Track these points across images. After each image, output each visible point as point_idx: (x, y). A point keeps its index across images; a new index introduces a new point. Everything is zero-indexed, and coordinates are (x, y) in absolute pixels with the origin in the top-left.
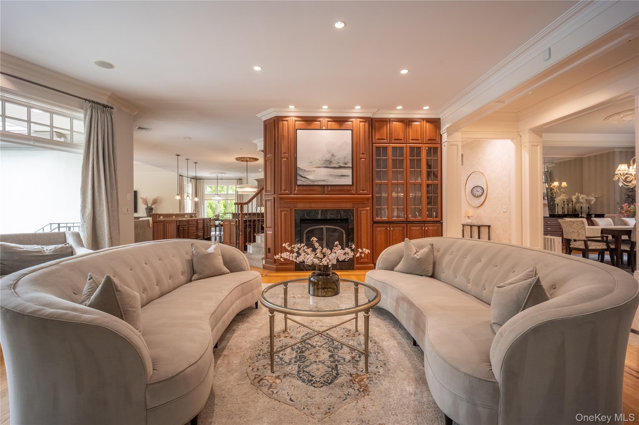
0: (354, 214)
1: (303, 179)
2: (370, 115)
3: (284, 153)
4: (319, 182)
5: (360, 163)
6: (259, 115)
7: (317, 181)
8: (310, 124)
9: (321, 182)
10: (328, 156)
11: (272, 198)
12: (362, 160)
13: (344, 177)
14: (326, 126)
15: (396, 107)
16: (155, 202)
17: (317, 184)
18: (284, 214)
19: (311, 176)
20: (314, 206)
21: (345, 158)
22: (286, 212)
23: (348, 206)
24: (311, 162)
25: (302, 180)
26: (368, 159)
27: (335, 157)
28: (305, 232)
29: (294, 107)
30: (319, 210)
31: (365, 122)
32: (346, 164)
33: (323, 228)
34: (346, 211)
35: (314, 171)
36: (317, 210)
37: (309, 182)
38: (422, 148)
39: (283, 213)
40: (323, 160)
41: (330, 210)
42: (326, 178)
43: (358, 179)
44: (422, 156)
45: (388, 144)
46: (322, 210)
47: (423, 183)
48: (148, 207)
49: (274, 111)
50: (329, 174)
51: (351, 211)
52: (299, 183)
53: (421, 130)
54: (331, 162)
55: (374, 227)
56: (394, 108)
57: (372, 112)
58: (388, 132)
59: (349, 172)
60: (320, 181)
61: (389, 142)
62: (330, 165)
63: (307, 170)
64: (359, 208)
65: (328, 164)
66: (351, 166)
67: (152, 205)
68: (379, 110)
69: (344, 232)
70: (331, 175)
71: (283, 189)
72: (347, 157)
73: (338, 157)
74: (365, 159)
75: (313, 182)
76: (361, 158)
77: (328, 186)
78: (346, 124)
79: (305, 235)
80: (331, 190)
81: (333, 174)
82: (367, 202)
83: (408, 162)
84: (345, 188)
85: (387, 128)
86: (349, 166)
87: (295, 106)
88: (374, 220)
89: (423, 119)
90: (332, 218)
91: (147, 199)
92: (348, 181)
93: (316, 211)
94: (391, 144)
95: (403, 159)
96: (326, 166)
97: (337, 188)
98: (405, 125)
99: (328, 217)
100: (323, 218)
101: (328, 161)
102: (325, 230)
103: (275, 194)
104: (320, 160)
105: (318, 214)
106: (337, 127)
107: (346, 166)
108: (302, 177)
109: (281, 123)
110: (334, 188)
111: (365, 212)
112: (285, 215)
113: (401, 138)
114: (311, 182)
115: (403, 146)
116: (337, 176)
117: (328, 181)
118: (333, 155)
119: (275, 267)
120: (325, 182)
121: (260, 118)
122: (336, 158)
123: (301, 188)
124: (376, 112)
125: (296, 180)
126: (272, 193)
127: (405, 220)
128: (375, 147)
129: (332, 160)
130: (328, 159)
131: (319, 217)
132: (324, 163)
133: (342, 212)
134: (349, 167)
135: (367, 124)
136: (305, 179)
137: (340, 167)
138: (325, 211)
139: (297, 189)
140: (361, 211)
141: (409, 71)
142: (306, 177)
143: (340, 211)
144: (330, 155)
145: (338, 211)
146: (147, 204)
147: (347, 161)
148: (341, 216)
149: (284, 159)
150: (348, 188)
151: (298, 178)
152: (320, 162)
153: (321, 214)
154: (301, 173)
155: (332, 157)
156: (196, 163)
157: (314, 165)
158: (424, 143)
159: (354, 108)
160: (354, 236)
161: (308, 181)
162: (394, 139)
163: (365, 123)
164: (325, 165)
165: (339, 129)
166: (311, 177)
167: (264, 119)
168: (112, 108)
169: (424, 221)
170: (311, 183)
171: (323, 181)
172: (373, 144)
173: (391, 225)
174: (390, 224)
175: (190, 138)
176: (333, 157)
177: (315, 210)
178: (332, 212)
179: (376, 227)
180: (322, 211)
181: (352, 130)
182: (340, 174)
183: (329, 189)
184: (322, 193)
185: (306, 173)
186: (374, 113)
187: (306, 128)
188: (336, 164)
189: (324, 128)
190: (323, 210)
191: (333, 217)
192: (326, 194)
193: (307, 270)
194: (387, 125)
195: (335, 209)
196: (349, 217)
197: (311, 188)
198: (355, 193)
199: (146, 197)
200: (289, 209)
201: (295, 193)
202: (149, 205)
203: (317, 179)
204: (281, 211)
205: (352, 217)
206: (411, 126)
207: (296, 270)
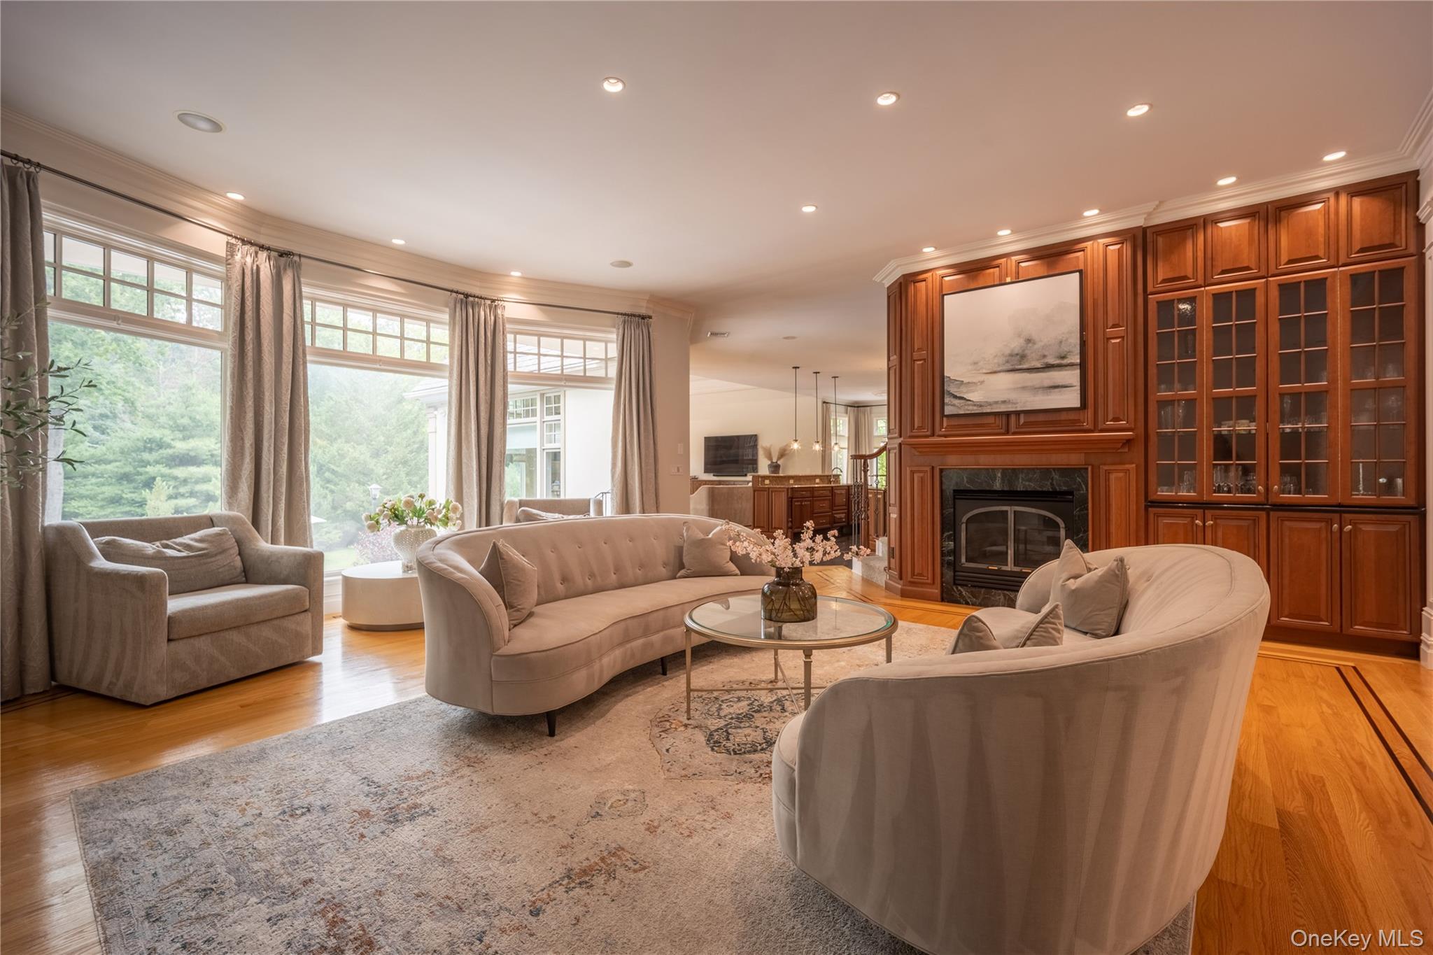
0: (1087, 481)
1: (956, 402)
2: (1139, 222)
3: (919, 349)
4: (995, 406)
5: (1106, 350)
6: (877, 279)
7: (990, 404)
8: (974, 278)
9: (998, 406)
10: (1016, 345)
11: (897, 446)
12: (1113, 341)
13: (1056, 390)
14: (1014, 275)
15: (1216, 182)
16: (783, 453)
17: (989, 411)
18: (918, 477)
19: (976, 393)
20: (985, 461)
21: (1061, 342)
22: (922, 475)
23: (1075, 459)
24: (975, 363)
25: (954, 405)
26: (1130, 337)
27: (1034, 343)
28: (964, 519)
29: (933, 249)
30: (997, 469)
31: (1123, 243)
32: (1063, 358)
33: (1007, 511)
34: (1066, 472)
35: (982, 382)
36: (992, 469)
37: (971, 408)
38: (1328, 282)
39: (916, 476)
40: (1003, 355)
41: (1025, 471)
42: (1012, 396)
43: (1101, 391)
44: (1329, 304)
45: (1201, 287)
46: (1003, 469)
47: (1336, 389)
48: (772, 462)
49: (898, 267)
50: (1020, 386)
51: (1081, 471)
52: (948, 410)
53: (1328, 227)
54: (1023, 357)
55: (1151, 516)
56: (1210, 186)
57: (1145, 213)
58: (1200, 254)
59: (1072, 377)
60: (996, 403)
61: (1201, 282)
62: (1020, 364)
63: (966, 380)
64: (1105, 464)
65: (1017, 363)
66: (1078, 361)
67: (779, 459)
68: (1161, 203)
69: (1062, 525)
70: (1024, 388)
71: (916, 427)
72: (1067, 340)
73: (1042, 344)
74: (1122, 337)
75: (981, 406)
76: (1109, 339)
77: (1018, 413)
78: (1069, 259)
79: (964, 526)
80: (1026, 424)
81: (1029, 384)
82: (1126, 450)
83: (1275, 328)
84: (1064, 416)
85: (1195, 245)
86: (1073, 361)
87: (936, 248)
88: (1152, 497)
89: (1337, 192)
90: (1029, 489)
91: (772, 450)
92: (1071, 399)
93: (990, 472)
94: (1208, 286)
95: (1255, 323)
96: (1011, 367)
97: (1041, 418)
98: (1262, 224)
99: (1020, 488)
100: (1006, 489)
101: (1017, 354)
102: (1011, 517)
103: (901, 437)
104: (996, 356)
105: (995, 478)
106: (1043, 272)
107: (1065, 362)
108: (955, 397)
109: (912, 288)
110: (1032, 418)
111: (1121, 475)
112: (922, 480)
113: (1245, 265)
114: (975, 408)
115: (1253, 287)
116: (1039, 388)
117: (1015, 404)
118: (1029, 341)
119: (900, 586)
120: (1010, 406)
121: (881, 284)
122: (1036, 347)
123: (955, 422)
124: (1154, 209)
125: (943, 404)
126: (897, 435)
127: (1262, 499)
128: (1155, 303)
129: (1026, 352)
130: (1016, 352)
131: (998, 486)
132: (1007, 362)
133: (1056, 476)
134: (1072, 365)
135: (1127, 250)
136: (962, 401)
137: (1049, 367)
138: (1011, 473)
139: (945, 425)
140: (1108, 472)
141: (1151, 106)
142: (965, 396)
143: (1051, 472)
144: (1022, 341)
145: (1046, 472)
146: (770, 458)
147: (1066, 349)
148: (1052, 484)
149: (918, 362)
150: (1072, 416)
151: (947, 400)
152: (996, 361)
153: (1003, 479)
154: (953, 389)
155: (1028, 344)
156: (835, 377)
157: (982, 368)
158: (1340, 264)
159: (1081, 217)
160: (1088, 535)
161: (969, 405)
162: (1220, 271)
163: (1122, 247)
164: (1009, 366)
165: (1046, 274)
166: (975, 396)
167: (888, 283)
168: (650, 317)
169: (1339, 505)
170: (976, 410)
171: (1004, 402)
172: (1150, 296)
173: (1209, 513)
174: (1204, 509)
175: (793, 338)
176: (1030, 345)
177: (987, 469)
178: (1031, 476)
179: (1158, 515)
180: (1004, 471)
181: (1080, 272)
182: (1047, 383)
183: (1022, 421)
184: (1003, 431)
185: (963, 389)
186: (1149, 214)
187: (966, 288)
188: (1038, 360)
189: (1008, 280)
190: (1007, 469)
191: (1032, 486)
192: (1014, 433)
193: (967, 603)
194: (1194, 237)
195: (1037, 469)
196: (1074, 487)
197: (978, 419)
198: (1090, 426)
199: (771, 445)
200: (928, 469)
201: (940, 433)
202: (774, 460)
203: (989, 400)
204: (913, 473)
205: (1083, 486)
206: (1286, 222)
207: (943, 600)
